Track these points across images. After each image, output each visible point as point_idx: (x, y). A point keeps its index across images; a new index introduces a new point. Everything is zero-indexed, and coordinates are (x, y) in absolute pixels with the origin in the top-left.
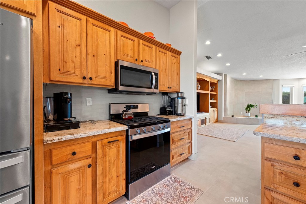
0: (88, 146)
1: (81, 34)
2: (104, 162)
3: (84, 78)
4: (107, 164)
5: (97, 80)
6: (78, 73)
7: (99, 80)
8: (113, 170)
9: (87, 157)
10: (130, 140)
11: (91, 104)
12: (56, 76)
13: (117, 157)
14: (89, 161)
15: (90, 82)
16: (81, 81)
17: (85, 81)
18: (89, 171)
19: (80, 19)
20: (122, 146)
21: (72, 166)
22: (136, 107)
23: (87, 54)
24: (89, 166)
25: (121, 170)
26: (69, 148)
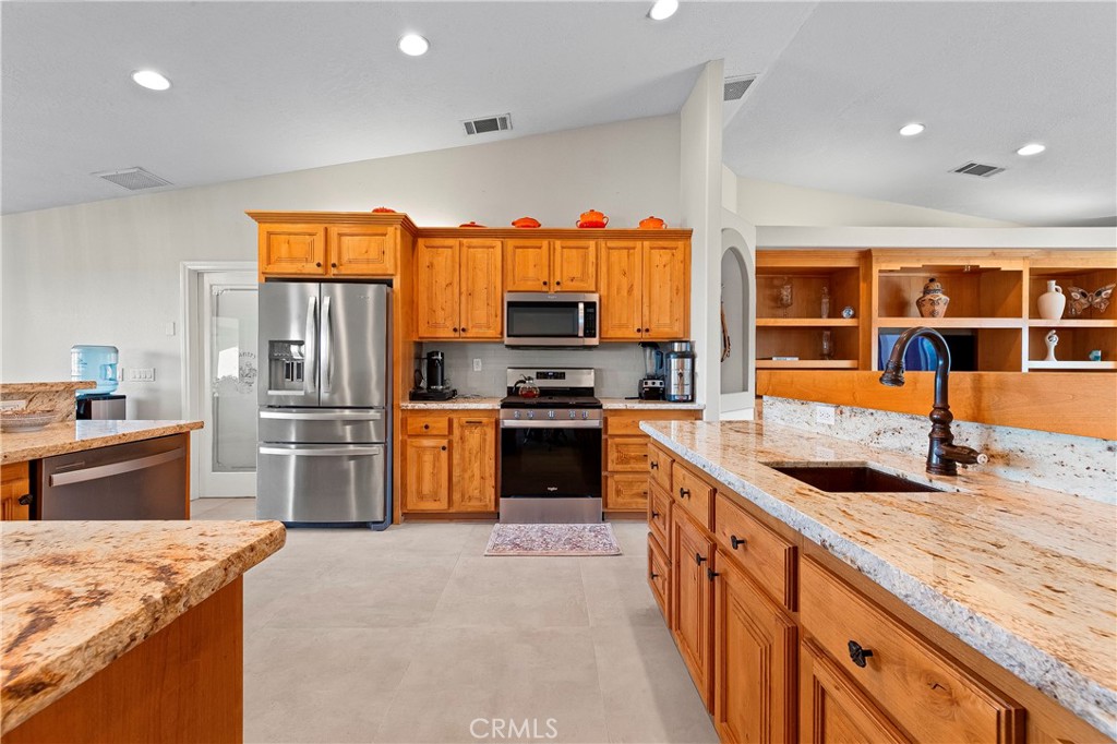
0: (443, 423)
1: (453, 267)
2: (463, 449)
3: (455, 330)
4: (467, 453)
5: (475, 330)
6: (449, 323)
7: (477, 330)
8: (476, 466)
9: (443, 436)
10: (501, 426)
11: (480, 369)
12: (424, 332)
13: (482, 449)
14: (445, 442)
15: (463, 334)
16: (452, 334)
17: (457, 335)
18: (444, 454)
19: (451, 247)
20: (491, 434)
21: (427, 442)
22: (561, 376)
23: (460, 294)
24: (444, 448)
25: (487, 469)
26: (423, 419)
